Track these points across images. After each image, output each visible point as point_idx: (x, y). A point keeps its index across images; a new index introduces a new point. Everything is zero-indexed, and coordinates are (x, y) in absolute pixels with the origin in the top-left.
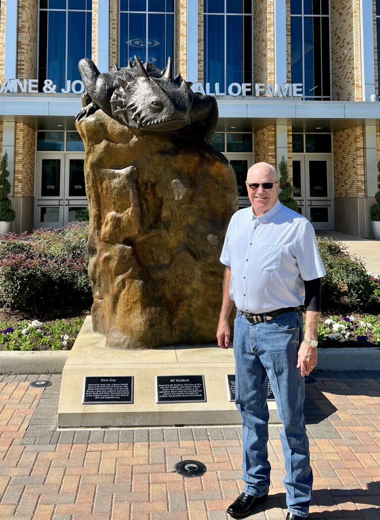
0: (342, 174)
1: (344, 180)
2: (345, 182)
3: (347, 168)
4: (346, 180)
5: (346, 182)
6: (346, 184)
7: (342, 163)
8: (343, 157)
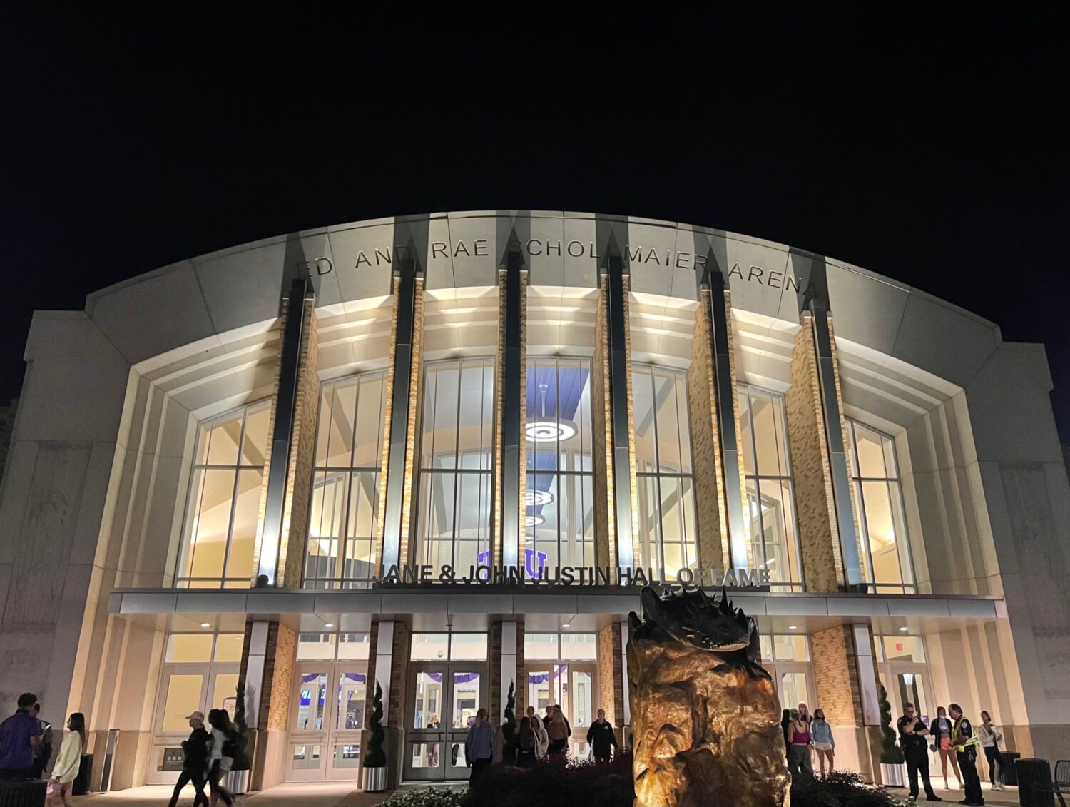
0: (829, 693)
1: (831, 701)
2: (833, 704)
3: (835, 684)
4: (834, 700)
5: (836, 704)
6: (835, 707)
7: (827, 676)
8: (827, 668)
